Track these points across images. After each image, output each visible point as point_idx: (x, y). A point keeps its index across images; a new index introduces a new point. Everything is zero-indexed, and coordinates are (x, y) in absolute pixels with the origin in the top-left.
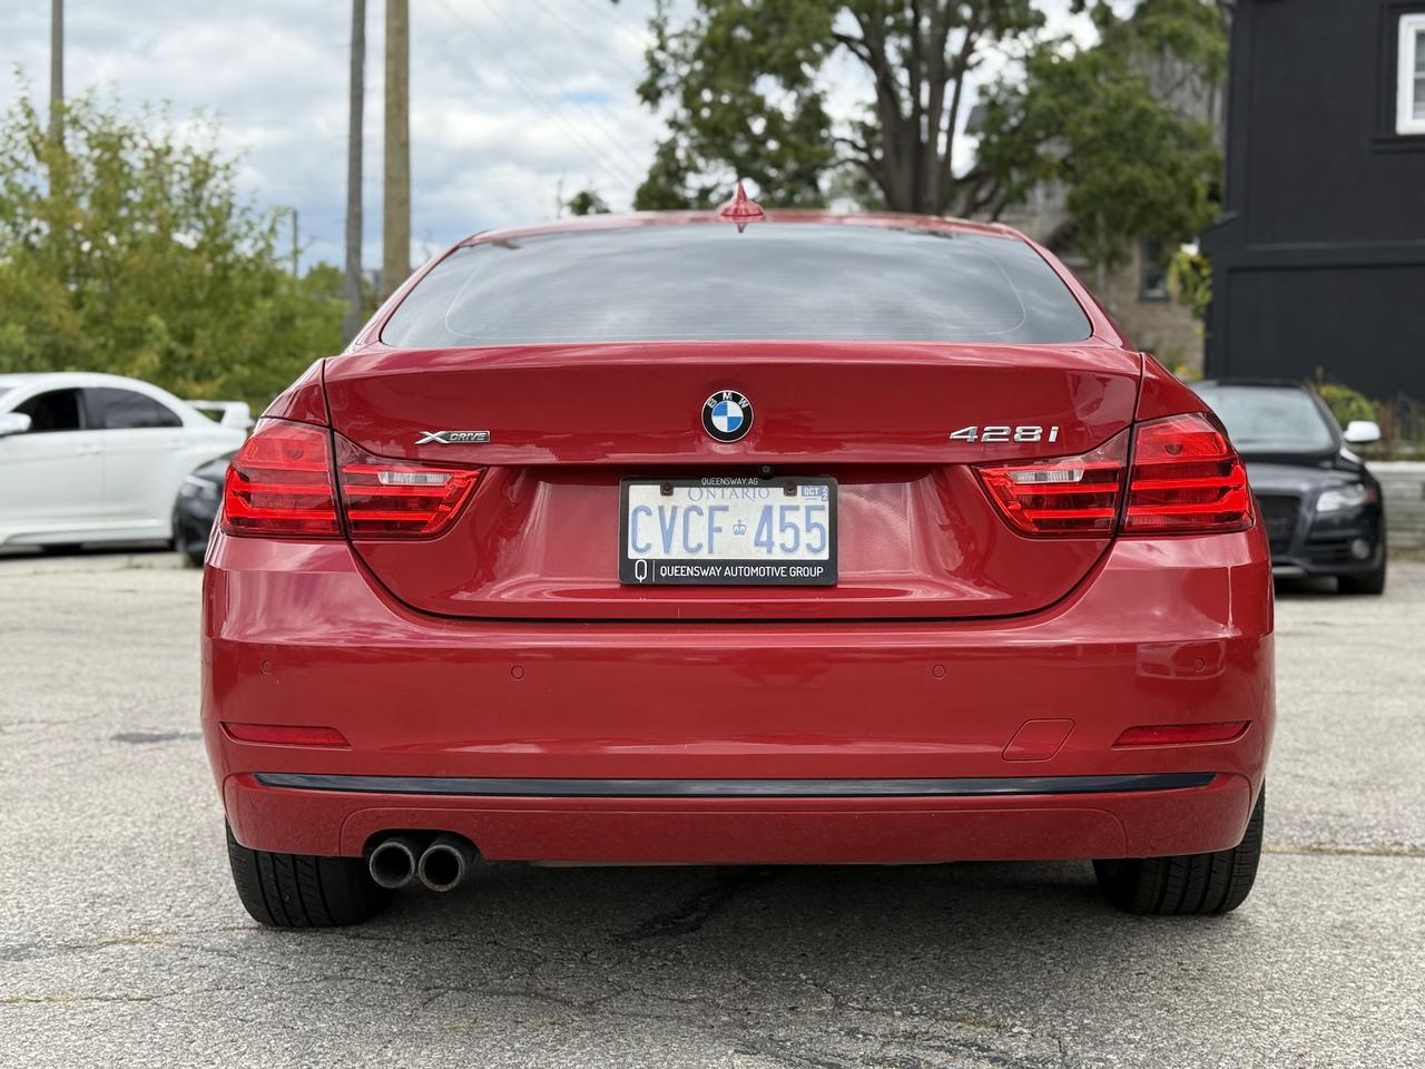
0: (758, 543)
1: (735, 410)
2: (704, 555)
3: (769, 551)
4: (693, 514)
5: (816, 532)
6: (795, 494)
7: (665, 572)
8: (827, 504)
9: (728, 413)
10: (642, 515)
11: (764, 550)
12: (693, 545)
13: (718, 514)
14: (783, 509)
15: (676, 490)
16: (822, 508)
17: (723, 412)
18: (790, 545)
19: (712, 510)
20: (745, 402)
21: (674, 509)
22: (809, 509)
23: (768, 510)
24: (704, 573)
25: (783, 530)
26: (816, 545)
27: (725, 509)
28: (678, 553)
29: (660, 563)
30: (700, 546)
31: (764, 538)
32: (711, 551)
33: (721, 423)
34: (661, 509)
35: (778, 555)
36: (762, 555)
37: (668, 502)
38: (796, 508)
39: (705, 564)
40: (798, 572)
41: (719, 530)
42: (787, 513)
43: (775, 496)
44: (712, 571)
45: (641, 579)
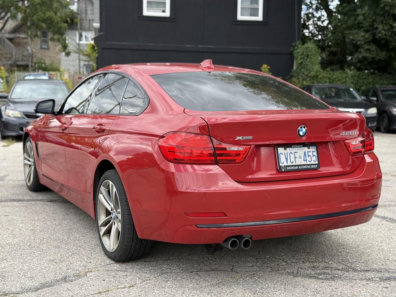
0: (304, 160)
1: (304, 130)
2: (294, 164)
3: (307, 162)
4: (291, 154)
5: (314, 157)
6: (310, 148)
7: (288, 168)
8: (316, 150)
9: (303, 131)
10: (281, 155)
11: (305, 161)
12: (292, 162)
13: (295, 154)
14: (308, 152)
15: (287, 148)
16: (315, 151)
17: (302, 131)
18: (310, 160)
19: (295, 153)
20: (306, 128)
21: (287, 153)
22: (313, 152)
23: (305, 152)
24: (295, 168)
25: (308, 157)
26: (315, 160)
27: (297, 152)
28: (289, 164)
29: (287, 166)
30: (293, 162)
31: (305, 159)
32: (295, 163)
33: (301, 133)
34: (285, 153)
35: (308, 163)
36: (305, 163)
37: (286, 151)
38: (310, 152)
39: (295, 166)
40: (313, 167)
41: (296, 158)
42: (309, 153)
43: (306, 149)
44: (297, 168)
45: (283, 170)
